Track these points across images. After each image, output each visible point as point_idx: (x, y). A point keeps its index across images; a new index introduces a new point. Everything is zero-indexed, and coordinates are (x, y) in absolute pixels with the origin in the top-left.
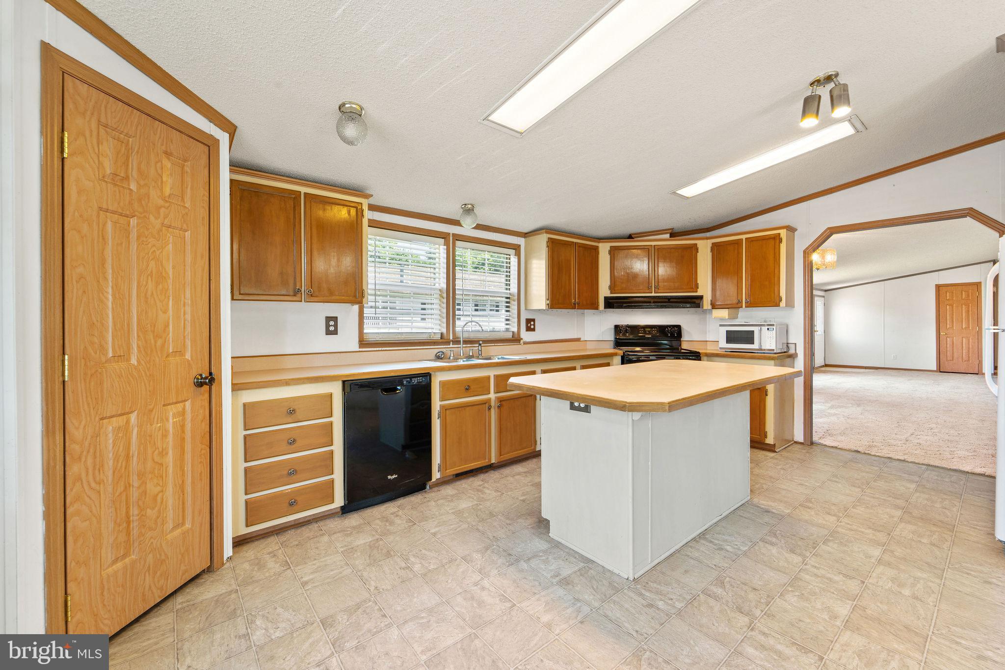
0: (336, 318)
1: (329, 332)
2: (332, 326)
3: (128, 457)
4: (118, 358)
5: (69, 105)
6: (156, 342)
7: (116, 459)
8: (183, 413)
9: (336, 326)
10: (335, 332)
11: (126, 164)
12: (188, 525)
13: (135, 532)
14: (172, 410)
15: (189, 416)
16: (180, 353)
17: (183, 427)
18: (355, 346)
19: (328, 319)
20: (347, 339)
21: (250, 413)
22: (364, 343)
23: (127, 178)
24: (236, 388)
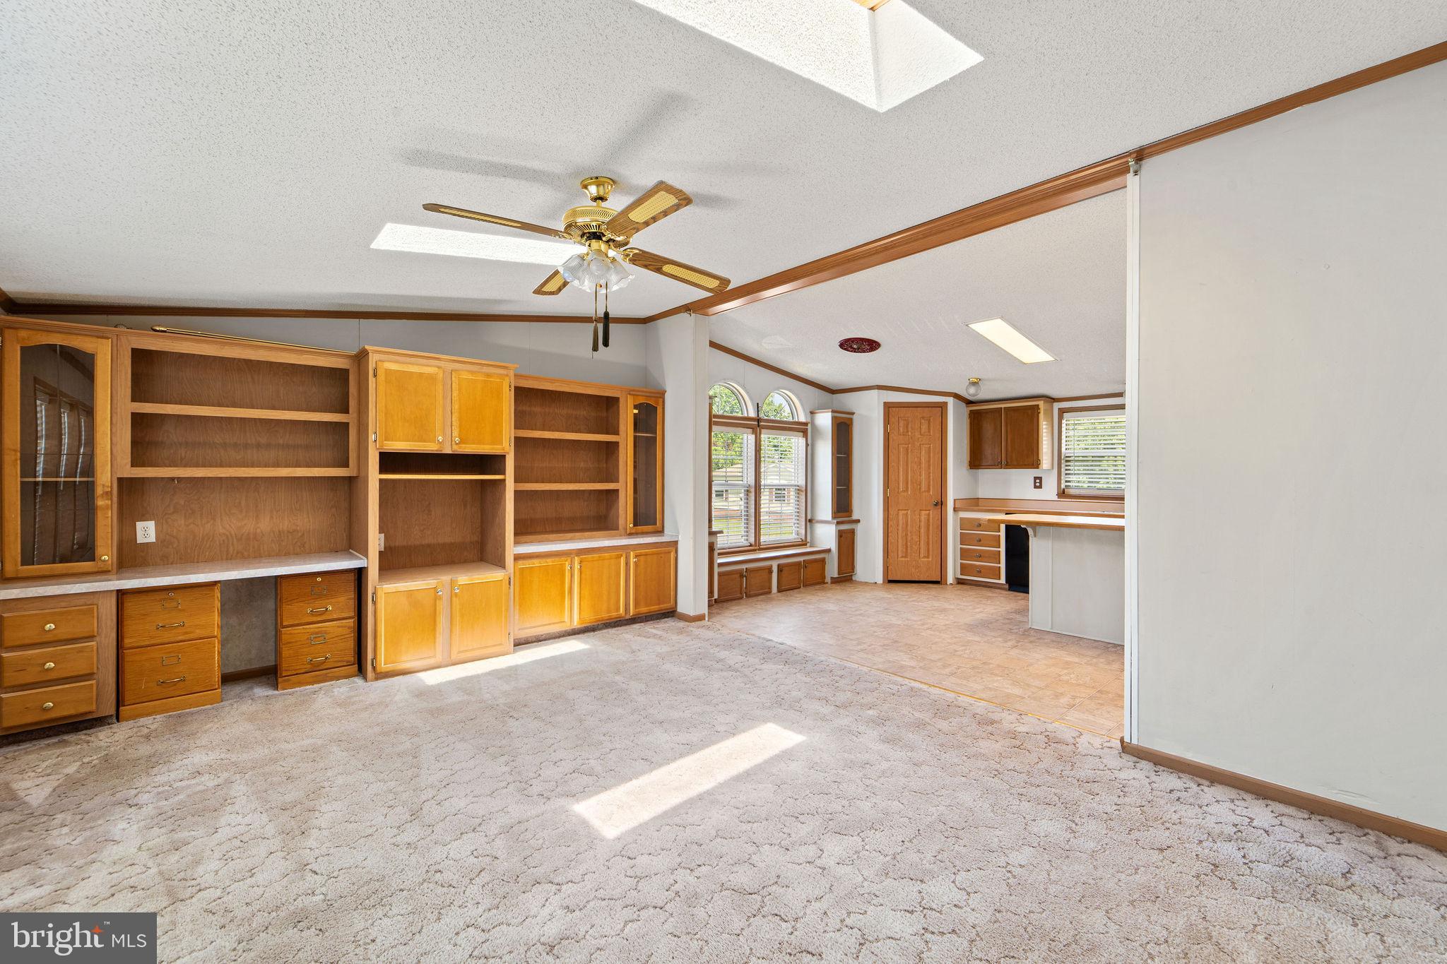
0: (1041, 477)
1: (1036, 487)
2: (1038, 482)
3: (907, 525)
4: (904, 491)
5: (890, 416)
6: (918, 487)
7: (903, 524)
8: (929, 515)
9: (1041, 483)
10: (1040, 487)
11: (907, 427)
12: (930, 559)
13: (909, 551)
14: (923, 512)
15: (931, 516)
16: (929, 491)
17: (928, 520)
18: (1056, 498)
19: (1036, 478)
20: (1049, 491)
21: (964, 523)
22: (1062, 494)
23: (908, 431)
24: (955, 510)
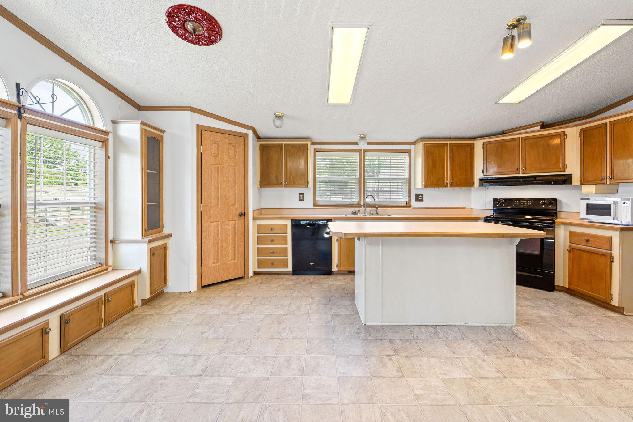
0: (304, 194)
1: (300, 200)
2: (302, 197)
3: (218, 234)
4: (215, 206)
5: (203, 138)
6: (226, 201)
7: (214, 234)
8: (235, 224)
9: (303, 197)
10: (303, 200)
11: (218, 150)
12: (236, 261)
13: (220, 257)
14: (231, 223)
15: (237, 225)
16: (234, 205)
17: (235, 228)
18: (312, 207)
19: (300, 194)
20: (308, 203)
21: (260, 228)
22: (316, 204)
23: (218, 154)
24: (254, 219)
